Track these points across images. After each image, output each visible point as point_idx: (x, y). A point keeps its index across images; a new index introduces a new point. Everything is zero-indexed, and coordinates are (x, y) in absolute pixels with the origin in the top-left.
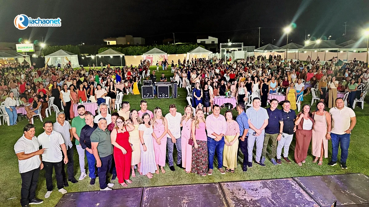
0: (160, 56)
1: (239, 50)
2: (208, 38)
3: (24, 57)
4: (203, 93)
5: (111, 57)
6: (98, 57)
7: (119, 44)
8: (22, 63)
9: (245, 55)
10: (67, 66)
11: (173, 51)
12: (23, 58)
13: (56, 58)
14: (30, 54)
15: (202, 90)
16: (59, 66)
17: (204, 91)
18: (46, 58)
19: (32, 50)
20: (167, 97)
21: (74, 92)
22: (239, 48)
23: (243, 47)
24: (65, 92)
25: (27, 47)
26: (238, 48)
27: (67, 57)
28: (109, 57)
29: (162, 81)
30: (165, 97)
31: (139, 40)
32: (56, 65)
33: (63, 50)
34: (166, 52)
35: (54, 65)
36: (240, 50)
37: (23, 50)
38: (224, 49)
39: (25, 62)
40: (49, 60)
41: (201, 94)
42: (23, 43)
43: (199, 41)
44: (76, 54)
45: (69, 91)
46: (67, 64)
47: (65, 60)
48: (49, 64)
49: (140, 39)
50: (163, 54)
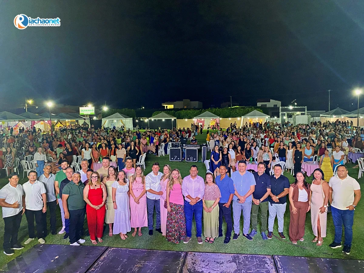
0: (211, 119)
1: (302, 114)
2: (269, 101)
3: (85, 119)
4: (222, 157)
5: (163, 120)
6: (150, 120)
7: (176, 108)
8: (82, 124)
9: (309, 120)
10: (121, 129)
11: (227, 114)
12: (83, 120)
13: (113, 120)
14: (91, 116)
15: (221, 154)
16: (114, 127)
17: (223, 155)
18: (103, 120)
19: (93, 112)
20: (195, 160)
21: (96, 151)
22: (303, 112)
23: (306, 111)
24: (86, 150)
25: (89, 110)
26: (301, 112)
27: (122, 120)
28: (162, 120)
29: (192, 143)
30: (193, 160)
31: (196, 104)
32: (112, 127)
33: (120, 113)
34: (219, 116)
35: (110, 128)
36: (304, 114)
37: (85, 113)
38: (285, 113)
39: (85, 124)
40: (106, 123)
41: (219, 158)
42: (85, 106)
43: (259, 104)
44: (131, 117)
45: (90, 150)
46: (122, 127)
47: (120, 122)
48: (106, 126)
49: (197, 102)
50: (215, 118)
